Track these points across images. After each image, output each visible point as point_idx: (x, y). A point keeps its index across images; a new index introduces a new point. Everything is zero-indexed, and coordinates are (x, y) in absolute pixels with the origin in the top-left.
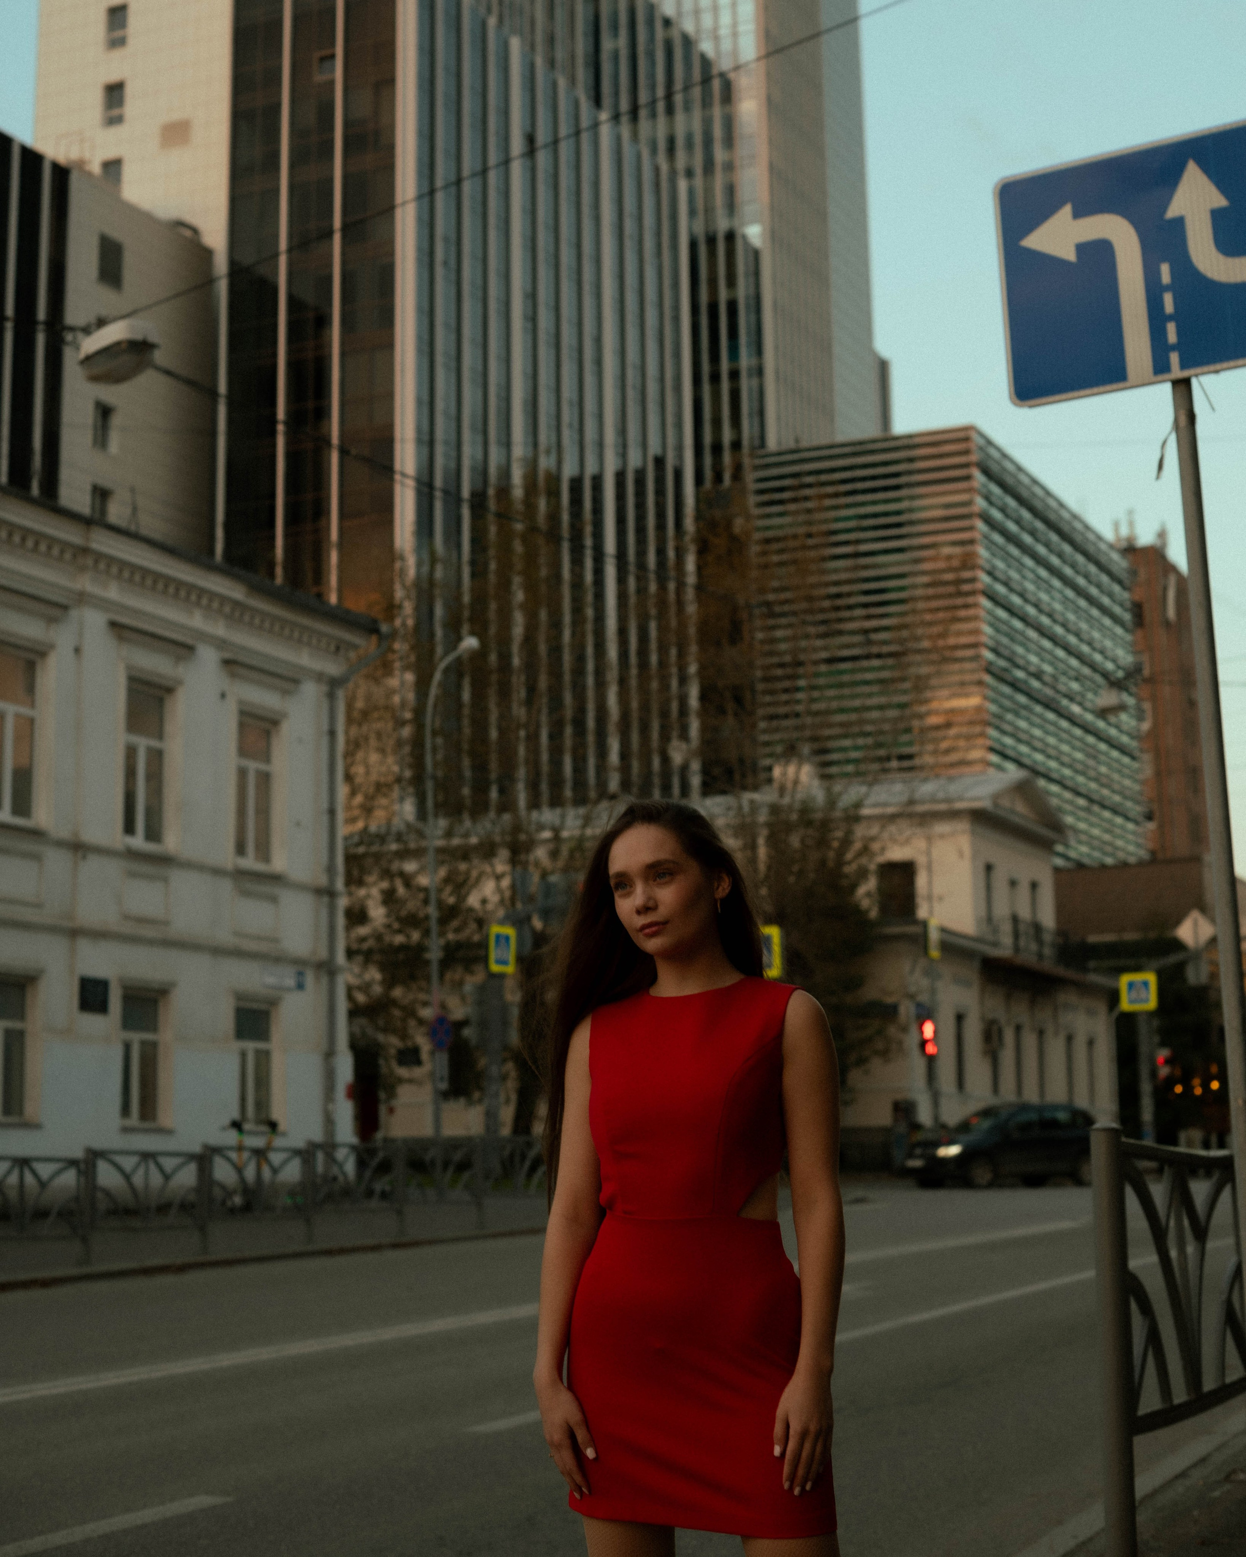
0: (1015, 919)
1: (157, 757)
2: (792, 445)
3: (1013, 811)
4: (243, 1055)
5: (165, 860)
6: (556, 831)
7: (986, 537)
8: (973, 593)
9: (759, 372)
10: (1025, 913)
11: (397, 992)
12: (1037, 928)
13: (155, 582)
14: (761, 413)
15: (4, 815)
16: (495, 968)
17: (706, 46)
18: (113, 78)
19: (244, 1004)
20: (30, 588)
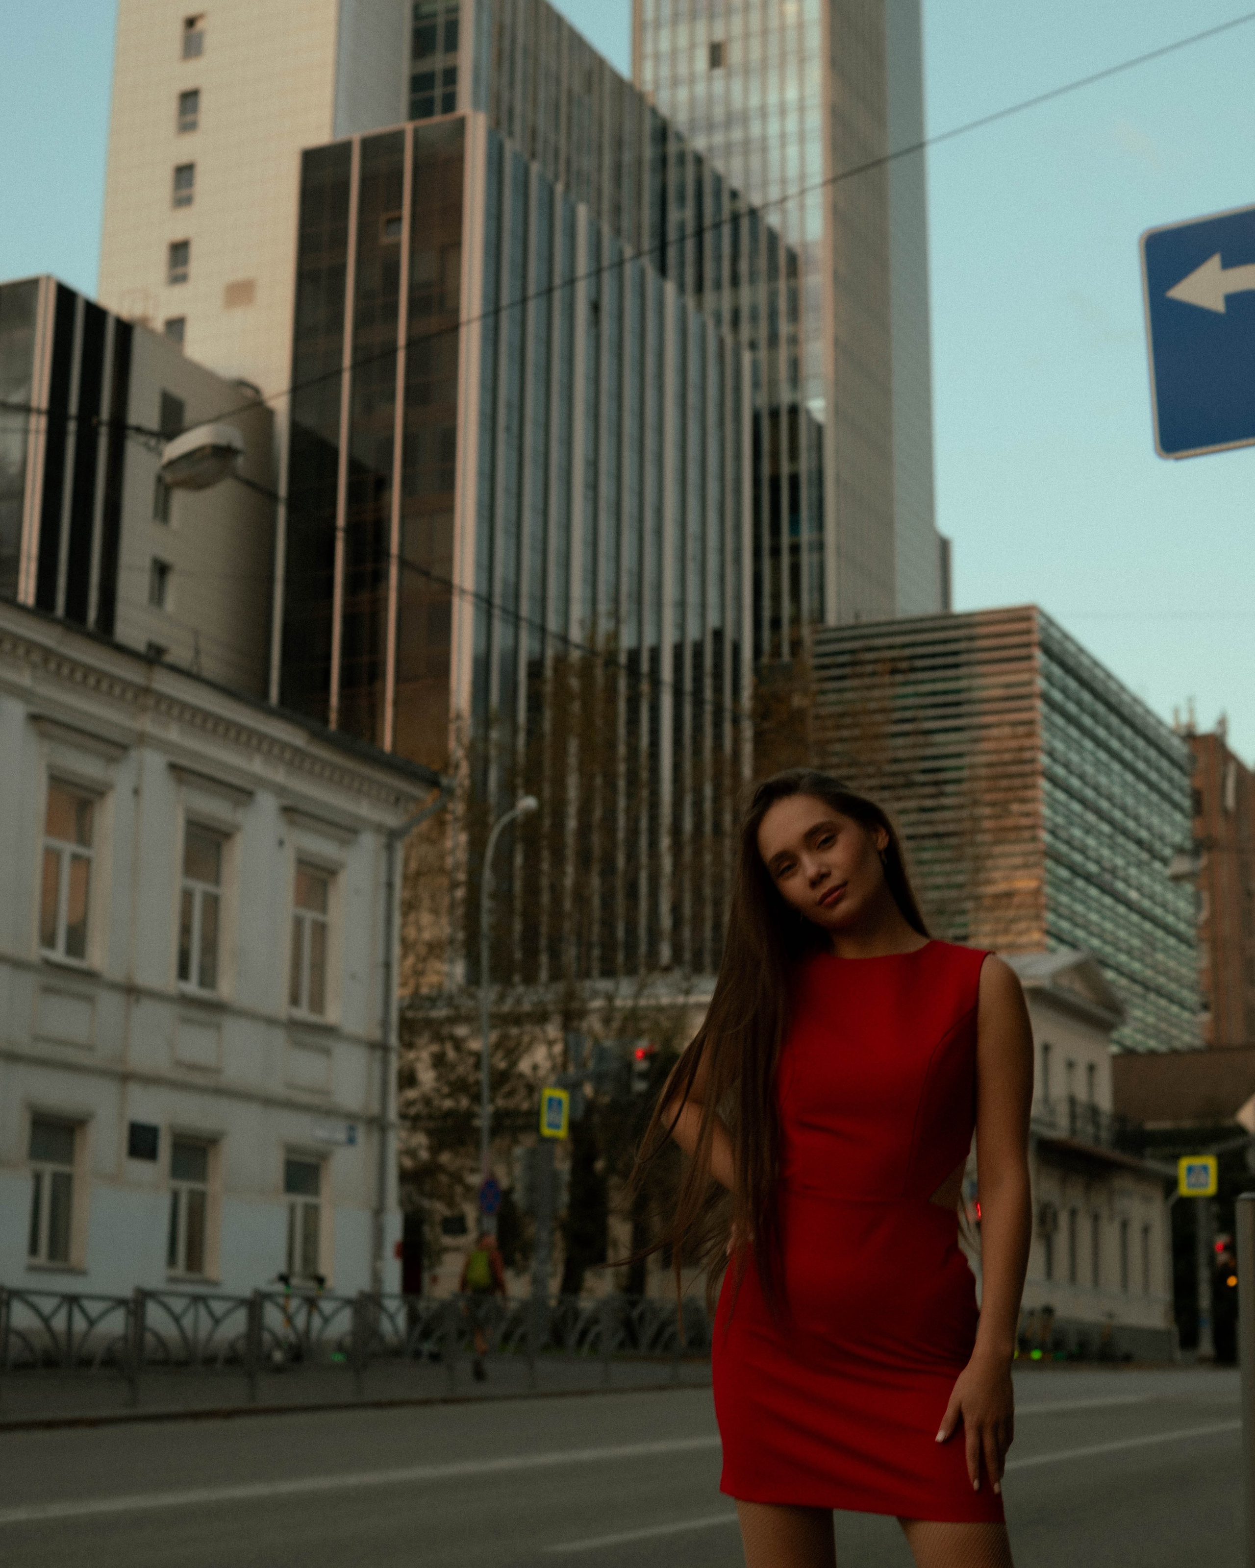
0: (1072, 1101)
1: (213, 904)
2: (851, 621)
3: (1071, 990)
4: (292, 1209)
5: (218, 1007)
6: (610, 998)
7: (1046, 718)
8: (1033, 774)
9: (820, 546)
10: (1082, 1095)
11: (445, 1158)
12: (1094, 1111)
13: (216, 725)
14: (821, 588)
15: (59, 955)
16: (547, 1132)
17: (773, 219)
18: (178, 236)
19: (296, 1158)
20: (90, 727)
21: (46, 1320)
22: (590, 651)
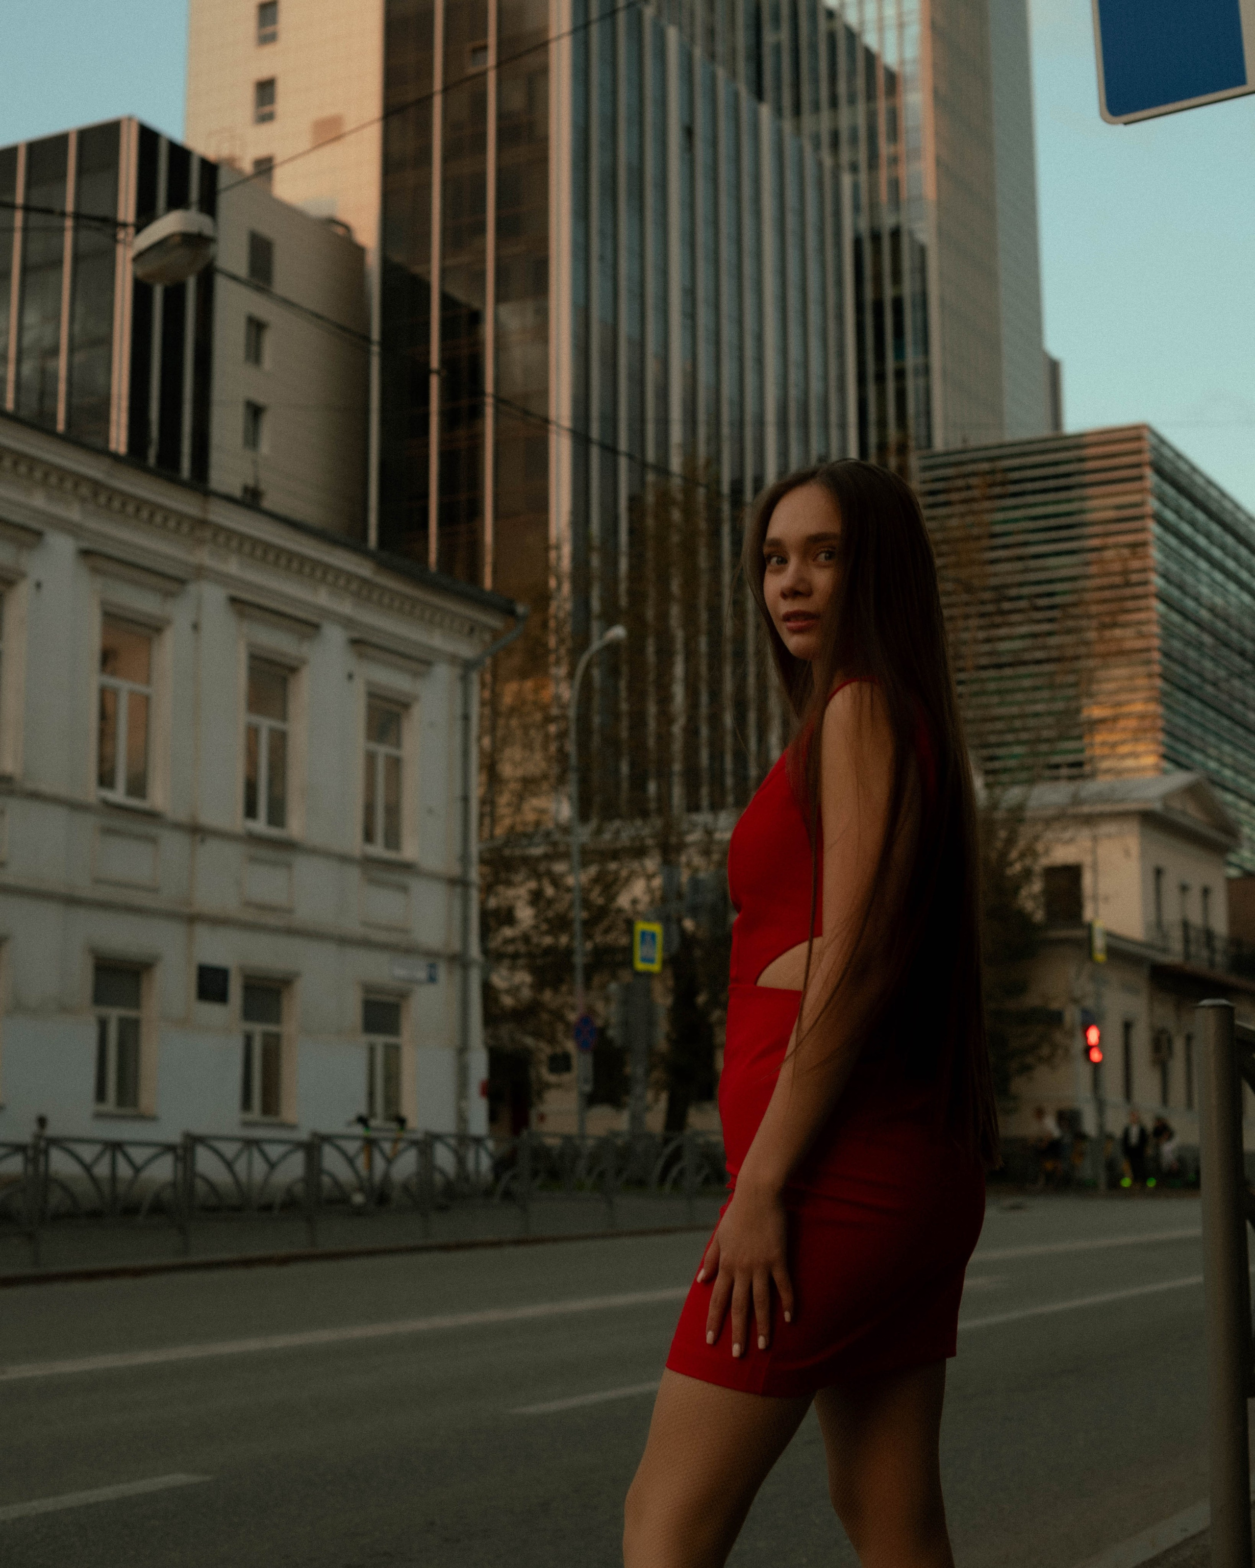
0: (1186, 925)
1: (280, 740)
2: (959, 445)
3: (1184, 813)
4: (372, 1050)
5: (289, 846)
6: (709, 831)
7: (1159, 539)
8: (1145, 596)
9: (926, 370)
10: (1196, 918)
11: (547, 996)
12: (1209, 935)
13: (278, 557)
14: (928, 413)
15: (118, 795)
16: (640, 966)
17: (870, 39)
18: (264, 74)
19: (373, 997)
20: (147, 562)
21: (88, 1168)
22: (690, 480)
